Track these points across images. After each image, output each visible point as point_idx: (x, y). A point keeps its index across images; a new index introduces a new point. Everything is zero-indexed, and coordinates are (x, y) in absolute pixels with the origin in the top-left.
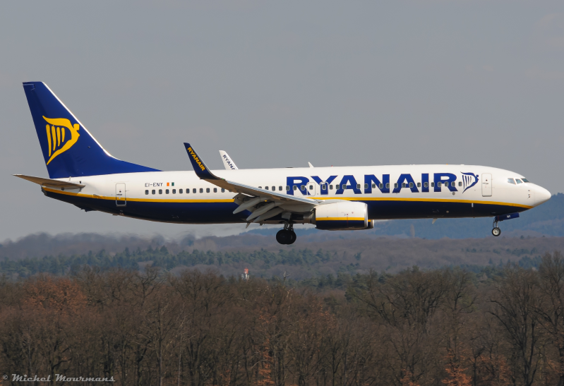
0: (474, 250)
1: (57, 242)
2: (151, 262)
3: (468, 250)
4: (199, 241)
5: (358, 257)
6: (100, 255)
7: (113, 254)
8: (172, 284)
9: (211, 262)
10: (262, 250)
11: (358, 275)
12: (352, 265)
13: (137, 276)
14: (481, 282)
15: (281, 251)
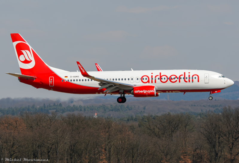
0: (195, 105)
1: (15, 101)
2: (55, 110)
3: (192, 105)
4: (76, 101)
5: (144, 108)
6: (33, 107)
7: (38, 107)
8: (63, 120)
9: (81, 110)
10: (103, 105)
11: (144, 116)
12: (141, 111)
13: (48, 116)
14: (198, 119)
15: (111, 105)
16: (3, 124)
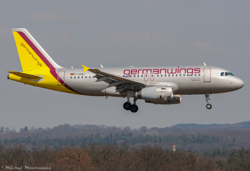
1: (74, 129)
2: (123, 141)
4: (149, 130)
5: (234, 140)
6: (97, 136)
7: (103, 136)
8: (136, 153)
10: (183, 135)
11: (234, 150)
12: (230, 144)
13: (117, 148)
15: (193, 136)
16: (63, 157)
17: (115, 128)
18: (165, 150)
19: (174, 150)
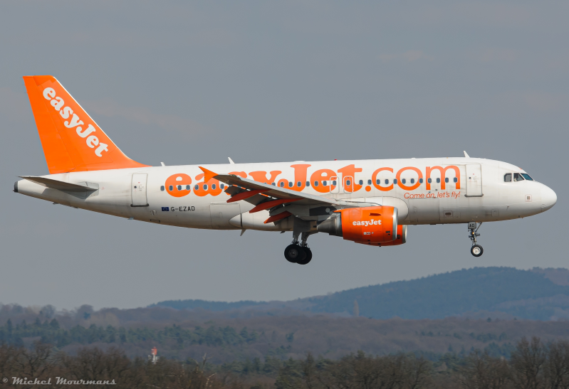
0: (431, 334)
2: (38, 338)
3: (423, 334)
4: (97, 313)
5: (290, 338)
8: (67, 365)
9: (112, 340)
10: (174, 325)
11: (291, 360)
12: (282, 347)
13: (24, 354)
14: (440, 372)
15: (198, 328)
17: (18, 309)
18: (133, 360)
19: (155, 359)
